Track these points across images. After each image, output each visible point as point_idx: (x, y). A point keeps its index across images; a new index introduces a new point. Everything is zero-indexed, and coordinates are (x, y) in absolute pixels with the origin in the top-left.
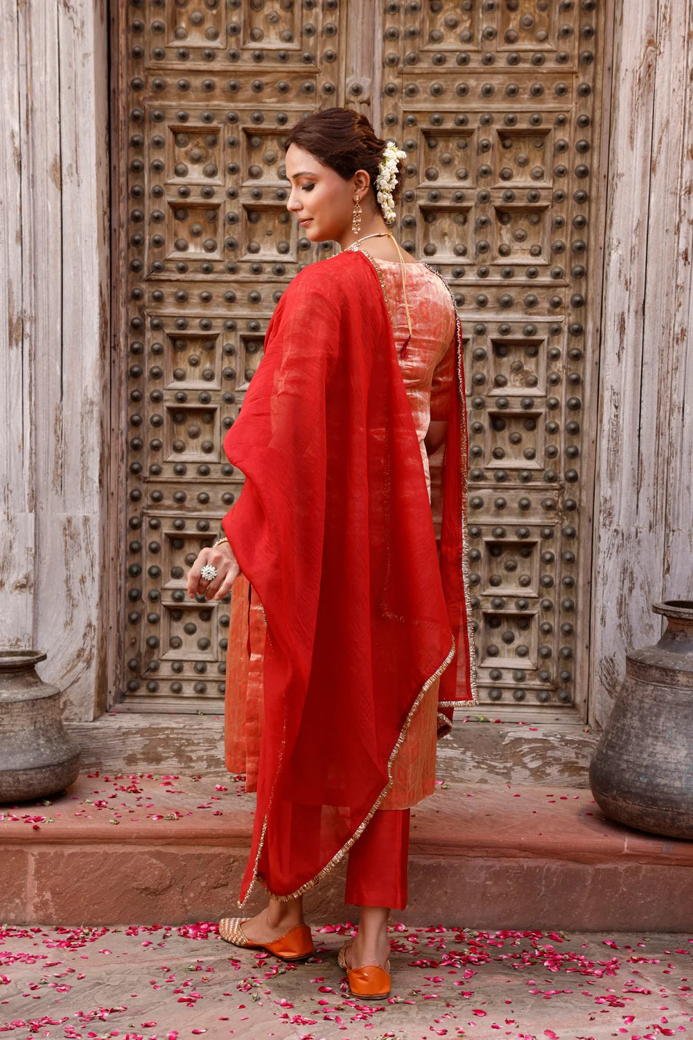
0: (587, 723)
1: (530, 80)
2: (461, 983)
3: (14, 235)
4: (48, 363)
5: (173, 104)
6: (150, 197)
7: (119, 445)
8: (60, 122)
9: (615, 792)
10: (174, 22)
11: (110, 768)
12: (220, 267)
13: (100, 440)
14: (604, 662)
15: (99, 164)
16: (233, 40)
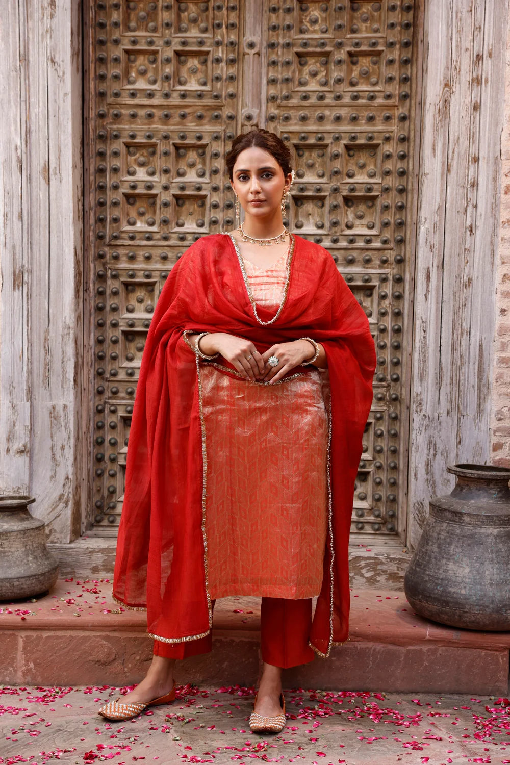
0: (406, 546)
1: (366, 111)
2: (311, 731)
3: (17, 216)
4: (40, 301)
5: (126, 127)
6: (110, 190)
7: (89, 356)
8: (48, 139)
9: (421, 596)
10: (127, 73)
11: (81, 575)
12: (158, 236)
13: (75, 354)
14: (416, 505)
15: (74, 167)
16: (166, 84)
